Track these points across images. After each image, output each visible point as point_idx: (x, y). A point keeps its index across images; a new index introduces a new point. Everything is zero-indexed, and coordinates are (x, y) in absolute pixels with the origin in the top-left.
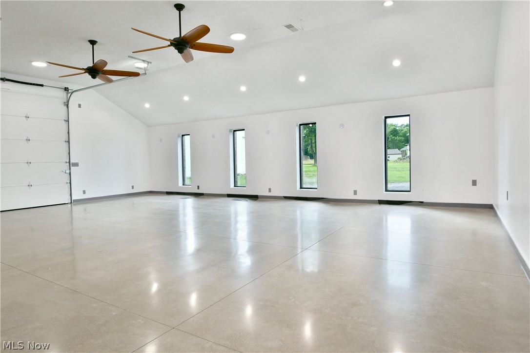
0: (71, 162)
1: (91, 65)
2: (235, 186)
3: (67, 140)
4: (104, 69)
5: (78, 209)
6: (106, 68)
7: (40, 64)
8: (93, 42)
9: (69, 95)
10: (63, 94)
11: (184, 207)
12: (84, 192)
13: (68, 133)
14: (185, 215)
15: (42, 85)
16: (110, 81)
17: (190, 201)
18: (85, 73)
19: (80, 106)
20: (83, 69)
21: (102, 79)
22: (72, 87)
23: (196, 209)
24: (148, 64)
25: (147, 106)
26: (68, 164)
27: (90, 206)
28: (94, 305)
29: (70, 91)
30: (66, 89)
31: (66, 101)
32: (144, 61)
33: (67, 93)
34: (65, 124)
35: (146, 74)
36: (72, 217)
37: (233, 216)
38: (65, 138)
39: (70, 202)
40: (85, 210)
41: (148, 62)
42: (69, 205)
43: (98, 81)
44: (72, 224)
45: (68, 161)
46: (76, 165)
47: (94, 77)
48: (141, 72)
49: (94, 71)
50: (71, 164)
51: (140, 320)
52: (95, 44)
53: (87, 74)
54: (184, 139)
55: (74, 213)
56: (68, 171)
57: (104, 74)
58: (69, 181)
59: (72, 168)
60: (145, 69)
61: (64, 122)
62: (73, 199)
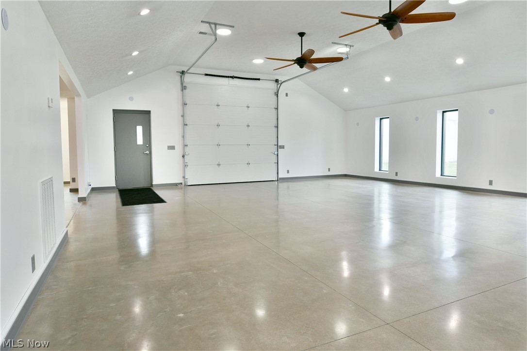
0: (279, 145)
1: (300, 56)
2: (441, 175)
3: (276, 125)
4: (311, 58)
5: (283, 186)
6: (313, 57)
7: (258, 61)
8: (302, 35)
9: (279, 85)
10: (273, 85)
11: (380, 194)
12: (288, 172)
13: (277, 119)
14: (380, 202)
15: (259, 79)
16: (315, 69)
17: (386, 187)
18: (294, 63)
19: (287, 95)
20: (293, 60)
21: (308, 68)
22: (281, 79)
23: (394, 197)
24: (350, 48)
25: (346, 90)
26: (276, 146)
27: (292, 185)
28: (306, 278)
29: (279, 82)
30: (277, 81)
31: (276, 91)
32: (346, 45)
33: (278, 84)
34: (275, 111)
35: (348, 58)
36: (278, 193)
37: (437, 209)
38: (275, 123)
39: (277, 179)
40: (288, 188)
41: (351, 46)
42: (276, 183)
43: (305, 70)
44: (278, 200)
45: (276, 144)
46: (283, 147)
47: (302, 67)
48: (344, 56)
49: (302, 62)
50: (279, 147)
51: (350, 305)
52: (303, 36)
53: (296, 64)
54: (382, 122)
55: (280, 189)
56: (276, 153)
57: (310, 63)
58: (276, 162)
59: (279, 149)
60: (347, 54)
61: (274, 109)
62: (279, 177)
